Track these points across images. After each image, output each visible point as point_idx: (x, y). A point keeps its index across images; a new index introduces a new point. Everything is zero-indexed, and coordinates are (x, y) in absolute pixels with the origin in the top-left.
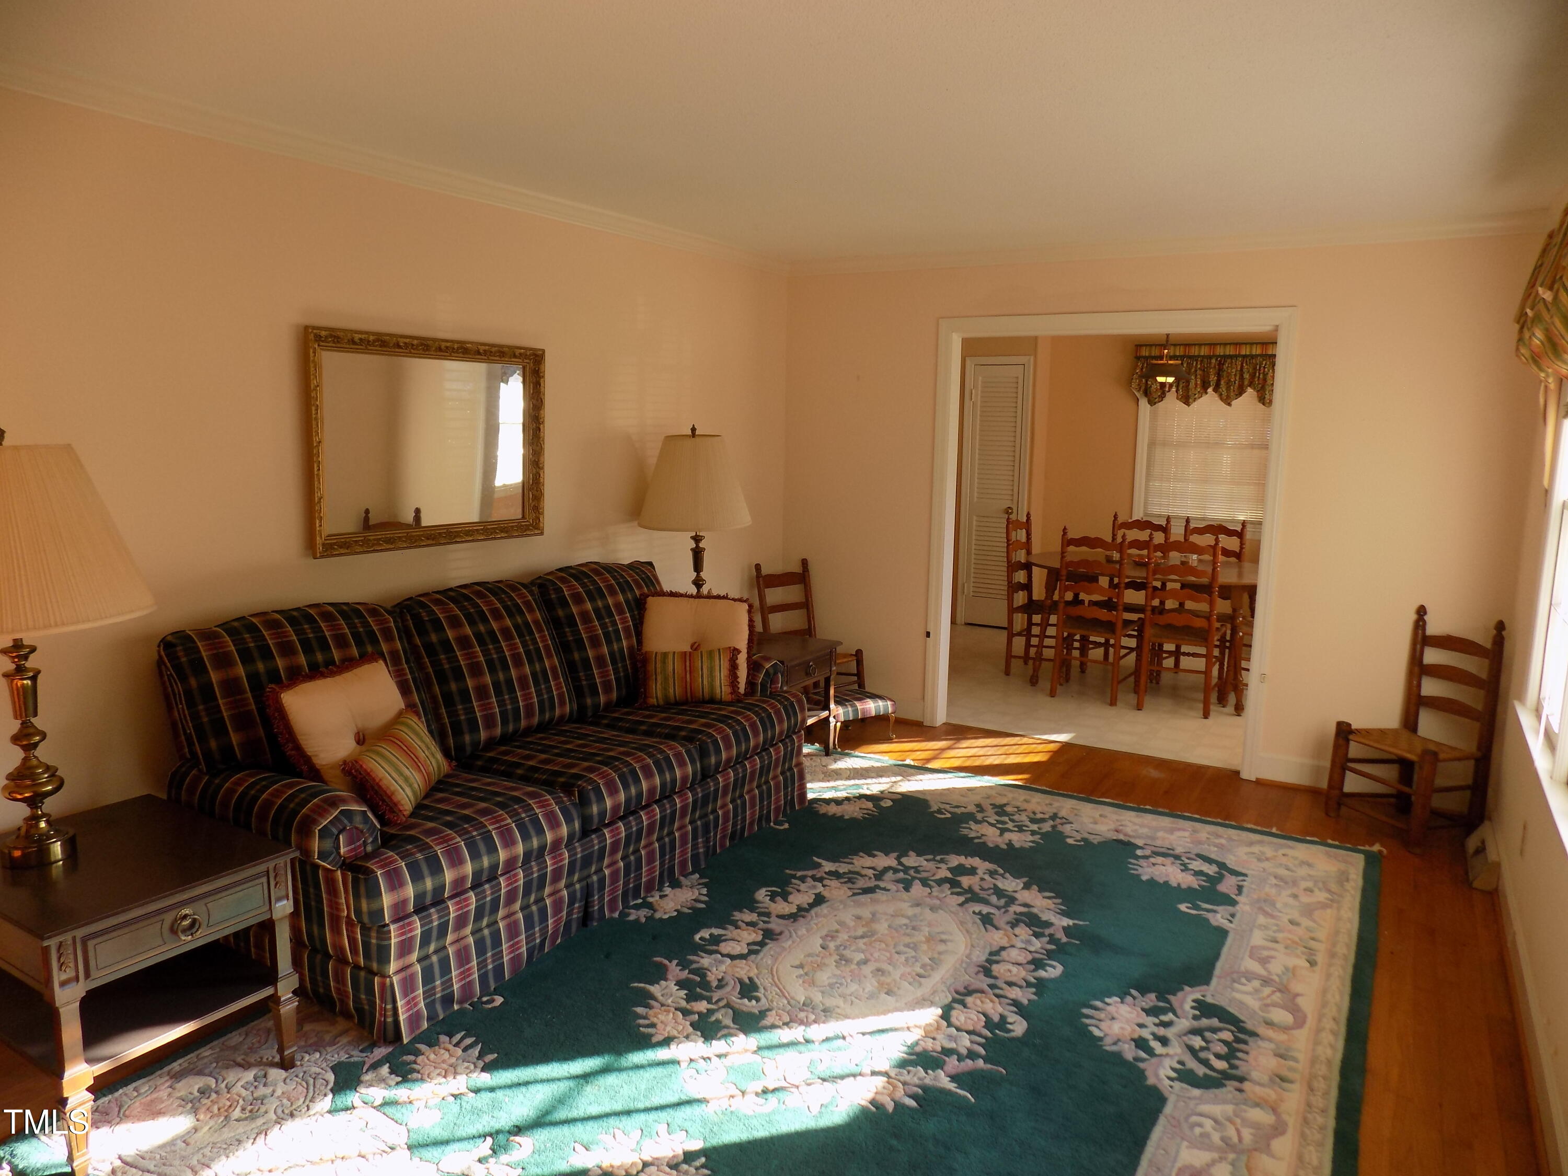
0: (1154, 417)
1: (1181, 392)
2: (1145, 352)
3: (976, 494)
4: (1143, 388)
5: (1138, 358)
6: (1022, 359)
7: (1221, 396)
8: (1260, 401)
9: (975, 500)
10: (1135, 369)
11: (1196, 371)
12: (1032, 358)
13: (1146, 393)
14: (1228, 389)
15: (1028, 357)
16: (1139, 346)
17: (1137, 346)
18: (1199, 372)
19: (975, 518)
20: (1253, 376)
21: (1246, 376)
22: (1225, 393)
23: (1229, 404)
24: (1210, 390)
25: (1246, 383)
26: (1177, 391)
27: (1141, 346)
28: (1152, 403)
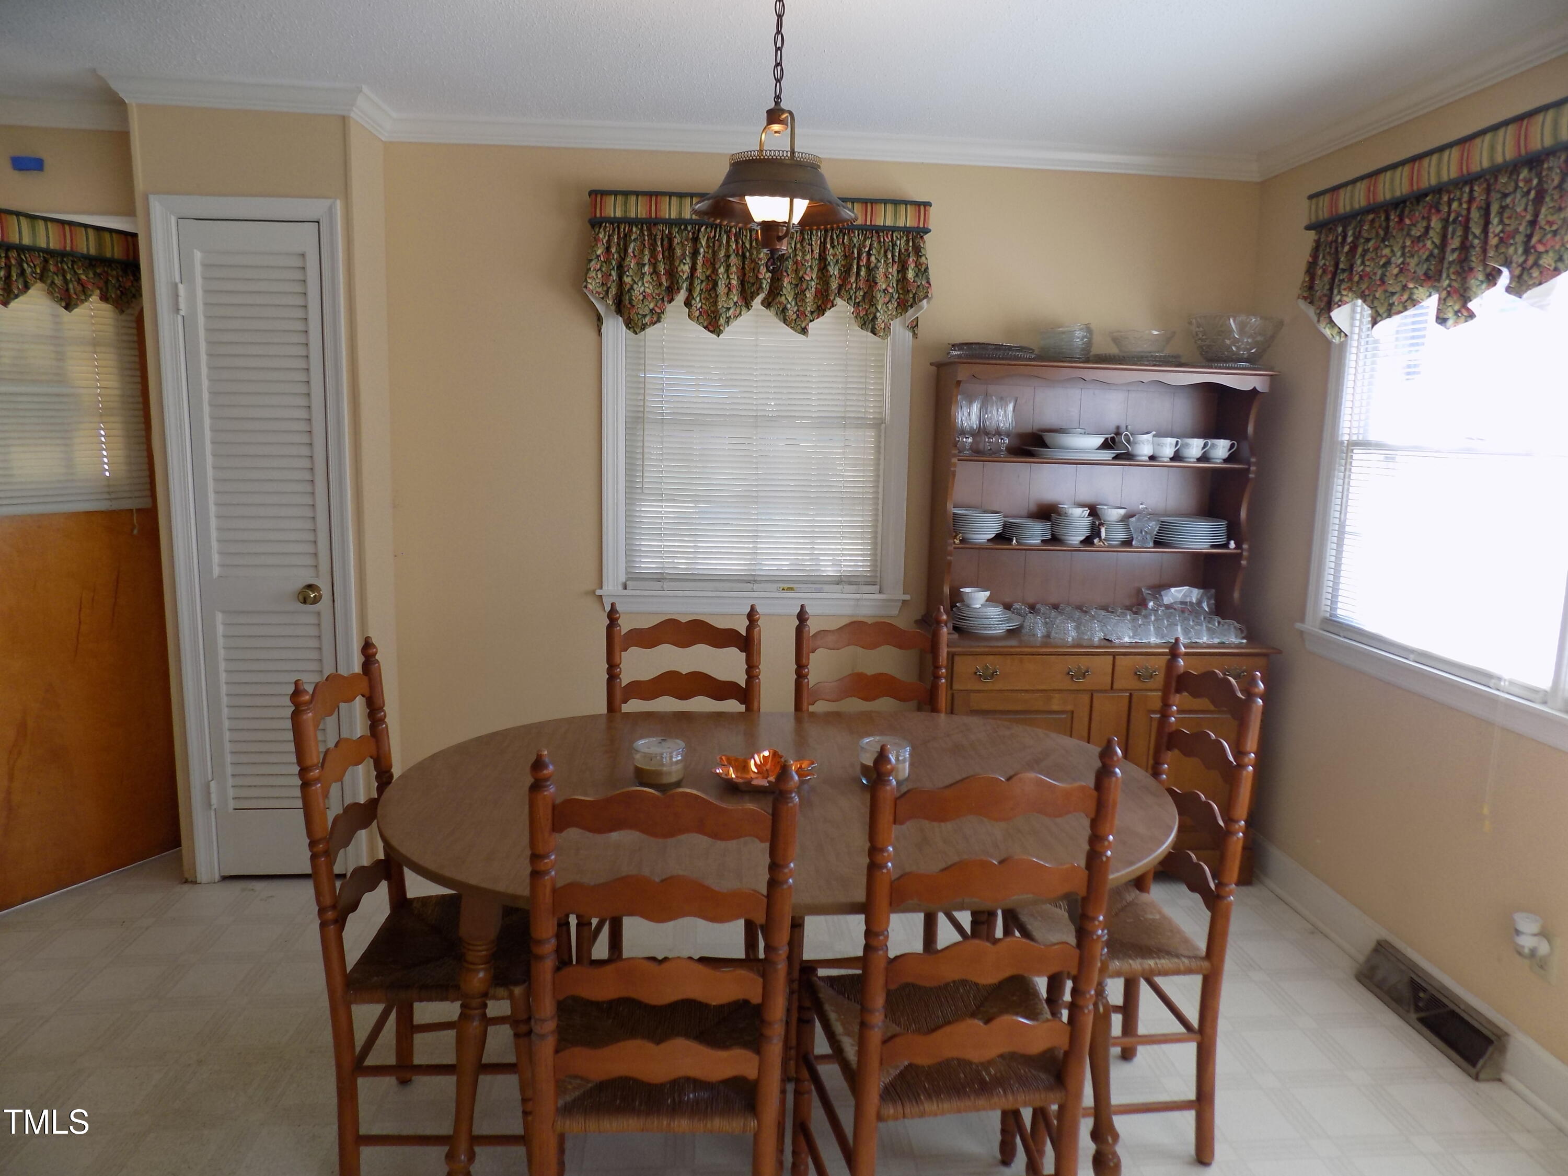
0: (637, 361)
1: (697, 303)
2: (613, 209)
3: (216, 558)
4: (613, 291)
5: (596, 223)
6: (313, 208)
7: (783, 314)
8: (863, 326)
9: (216, 571)
10: (593, 248)
11: (728, 256)
12: (339, 204)
13: (621, 306)
14: (799, 296)
15: (328, 202)
16: (598, 195)
17: (593, 193)
18: (733, 260)
19: (219, 617)
20: (845, 273)
21: (834, 270)
22: (792, 308)
23: (804, 331)
24: (757, 302)
25: (834, 285)
26: (688, 304)
27: (604, 193)
28: (634, 325)
